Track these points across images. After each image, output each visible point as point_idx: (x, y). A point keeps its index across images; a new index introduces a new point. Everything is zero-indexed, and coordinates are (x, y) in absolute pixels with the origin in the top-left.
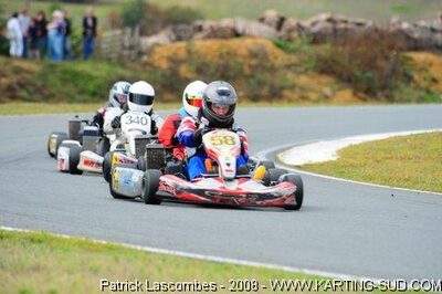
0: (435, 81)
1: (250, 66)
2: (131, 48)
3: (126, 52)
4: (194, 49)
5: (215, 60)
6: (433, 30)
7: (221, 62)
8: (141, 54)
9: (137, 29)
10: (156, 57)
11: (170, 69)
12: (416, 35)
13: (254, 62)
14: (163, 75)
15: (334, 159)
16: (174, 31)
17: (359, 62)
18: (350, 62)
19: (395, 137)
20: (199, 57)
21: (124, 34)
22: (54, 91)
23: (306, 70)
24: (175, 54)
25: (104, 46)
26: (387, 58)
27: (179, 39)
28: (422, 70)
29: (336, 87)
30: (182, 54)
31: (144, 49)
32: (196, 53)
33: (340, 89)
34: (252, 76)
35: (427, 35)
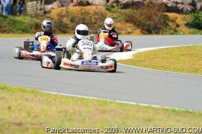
0: (178, 26)
1: (95, 18)
2: (41, 9)
3: (38, 12)
4: (69, 11)
5: (79, 15)
6: (177, 3)
7: (82, 16)
8: (45, 12)
9: (43, 1)
10: (52, 14)
11: (58, 19)
12: (169, 5)
13: (96, 17)
14: (55, 22)
15: (131, 58)
16: (60, 2)
17: (144, 17)
18: (140, 17)
19: (159, 49)
20: (72, 14)
21: (37, 3)
22: (5, 29)
23: (120, 20)
24: (61, 12)
25: (28, 9)
26: (157, 15)
27: (62, 6)
28: (172, 21)
29: (134, 28)
30: (64, 13)
31: (47, 10)
32: (70, 12)
33: (135, 29)
34: (95, 23)
35: (174, 5)
